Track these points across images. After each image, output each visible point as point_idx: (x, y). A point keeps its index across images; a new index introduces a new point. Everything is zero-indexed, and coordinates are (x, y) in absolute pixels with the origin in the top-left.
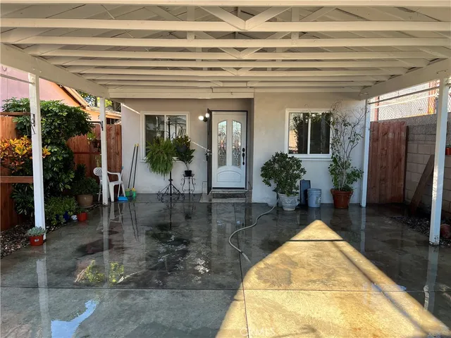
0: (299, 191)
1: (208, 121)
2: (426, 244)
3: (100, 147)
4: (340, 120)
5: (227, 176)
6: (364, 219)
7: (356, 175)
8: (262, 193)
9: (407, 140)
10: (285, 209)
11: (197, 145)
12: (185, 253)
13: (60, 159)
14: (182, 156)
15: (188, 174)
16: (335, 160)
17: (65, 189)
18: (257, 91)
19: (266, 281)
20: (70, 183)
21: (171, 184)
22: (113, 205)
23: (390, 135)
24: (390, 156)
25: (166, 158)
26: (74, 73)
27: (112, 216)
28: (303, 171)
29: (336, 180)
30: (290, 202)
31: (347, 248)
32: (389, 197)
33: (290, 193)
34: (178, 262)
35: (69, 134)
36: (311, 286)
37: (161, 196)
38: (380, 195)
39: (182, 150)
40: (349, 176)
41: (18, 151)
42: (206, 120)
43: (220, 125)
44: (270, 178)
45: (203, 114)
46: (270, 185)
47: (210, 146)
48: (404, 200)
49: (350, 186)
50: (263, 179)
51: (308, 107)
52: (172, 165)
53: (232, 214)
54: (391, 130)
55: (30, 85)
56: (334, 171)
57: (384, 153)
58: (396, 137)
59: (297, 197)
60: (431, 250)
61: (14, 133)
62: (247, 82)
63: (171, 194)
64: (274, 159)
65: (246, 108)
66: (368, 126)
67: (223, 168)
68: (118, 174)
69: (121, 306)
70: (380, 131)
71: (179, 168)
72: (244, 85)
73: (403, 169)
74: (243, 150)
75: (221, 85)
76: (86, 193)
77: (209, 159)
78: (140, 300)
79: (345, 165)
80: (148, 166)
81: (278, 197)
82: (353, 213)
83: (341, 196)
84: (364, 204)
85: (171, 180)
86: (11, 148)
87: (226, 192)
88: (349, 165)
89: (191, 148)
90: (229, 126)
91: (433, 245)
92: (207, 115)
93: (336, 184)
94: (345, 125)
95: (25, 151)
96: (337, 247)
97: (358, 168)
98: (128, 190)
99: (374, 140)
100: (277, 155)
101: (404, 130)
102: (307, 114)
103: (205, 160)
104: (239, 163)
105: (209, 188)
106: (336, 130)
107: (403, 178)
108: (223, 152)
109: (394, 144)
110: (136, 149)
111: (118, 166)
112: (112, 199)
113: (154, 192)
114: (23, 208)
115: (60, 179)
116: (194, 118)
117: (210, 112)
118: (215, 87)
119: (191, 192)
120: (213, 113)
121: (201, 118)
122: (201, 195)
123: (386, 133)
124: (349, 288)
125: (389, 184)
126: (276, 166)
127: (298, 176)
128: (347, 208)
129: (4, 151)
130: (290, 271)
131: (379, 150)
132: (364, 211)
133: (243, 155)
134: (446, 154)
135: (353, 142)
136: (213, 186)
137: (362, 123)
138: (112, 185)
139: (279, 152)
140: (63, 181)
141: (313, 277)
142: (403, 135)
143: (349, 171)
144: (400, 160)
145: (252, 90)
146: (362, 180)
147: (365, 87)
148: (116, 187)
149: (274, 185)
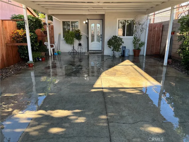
0: (121, 50)
1: (87, 24)
2: (162, 66)
3: (47, 34)
4: (137, 23)
5: (95, 46)
6: (144, 59)
7: (143, 44)
8: (108, 51)
9: (162, 30)
10: (116, 57)
11: (83, 33)
12: (81, 69)
13: (34, 37)
14: (77, 37)
15: (80, 45)
16: (135, 38)
17: (36, 49)
18: (106, 11)
19: (108, 75)
20: (37, 47)
21: (73, 49)
22: (52, 56)
23: (156, 29)
24: (156, 37)
25: (71, 38)
26: (37, 4)
27: (53, 60)
28: (123, 42)
29: (135, 46)
30: (118, 54)
31: (136, 67)
32: (154, 52)
33: (118, 51)
34: (80, 71)
35: (36, 28)
36: (122, 76)
37: (70, 53)
38: (151, 52)
39: (77, 35)
40: (140, 44)
41: (20, 34)
42: (86, 23)
43: (92, 25)
44: (111, 45)
45: (85, 21)
46: (111, 48)
47: (88, 34)
48: (160, 54)
49: (140, 48)
50: (108, 46)
51: (126, 18)
52: (74, 41)
53: (97, 59)
54: (157, 27)
55: (24, 9)
56: (134, 43)
57: (154, 35)
58: (159, 30)
59: (121, 52)
60: (164, 67)
61: (16, 28)
62: (102, 7)
63: (74, 53)
64: (112, 38)
65: (102, 18)
66: (148, 25)
67: (93, 42)
68: (53, 45)
69: (64, 80)
70: (153, 27)
71: (76, 42)
72: (101, 8)
73: (160, 42)
74: (101, 35)
75: (92, 8)
76: (43, 52)
77: (88, 38)
78: (69, 79)
79: (139, 40)
80: (64, 42)
81: (114, 53)
82: (140, 58)
83: (137, 52)
84: (145, 55)
85: (73, 47)
86: (17, 33)
87: (95, 52)
88: (140, 40)
89: (81, 35)
90: (95, 26)
91: (164, 66)
92: (87, 21)
93: (135, 47)
94: (139, 25)
95: (23, 34)
96: (132, 66)
97: (143, 41)
98: (57, 51)
99: (150, 30)
100: (114, 36)
101: (162, 26)
102: (125, 20)
103: (86, 39)
104: (99, 40)
105: (88, 50)
106: (136, 27)
107: (160, 45)
108: (93, 36)
109: (157, 32)
110: (60, 35)
111: (53, 42)
112: (52, 54)
113: (67, 52)
114: (23, 55)
115: (34, 45)
116: (82, 22)
117: (88, 20)
118: (90, 10)
119: (81, 52)
120: (89, 20)
121: (84, 22)
122: (85, 53)
123: (155, 28)
124: (133, 76)
125: (155, 47)
126: (113, 40)
127: (121, 44)
128: (138, 56)
129: (15, 34)
130: (116, 73)
131: (152, 34)
132: (145, 57)
133: (101, 37)
134: (171, 34)
135: (142, 31)
136: (89, 50)
137: (145, 24)
138: (52, 48)
139: (114, 35)
140: (35, 46)
141: (123, 74)
142: (161, 28)
143: (140, 42)
144: (159, 38)
145: (104, 11)
146: (144, 46)
147: (148, 9)
148: (53, 50)
149: (112, 48)
